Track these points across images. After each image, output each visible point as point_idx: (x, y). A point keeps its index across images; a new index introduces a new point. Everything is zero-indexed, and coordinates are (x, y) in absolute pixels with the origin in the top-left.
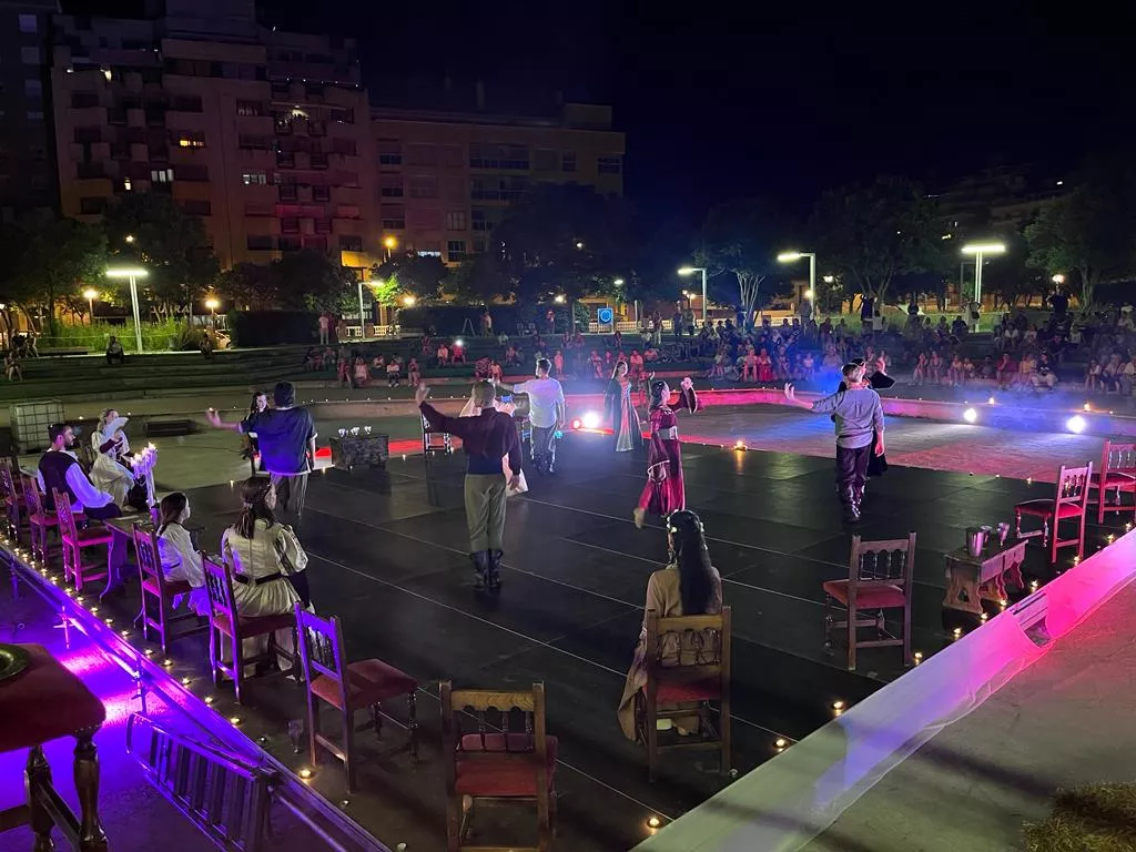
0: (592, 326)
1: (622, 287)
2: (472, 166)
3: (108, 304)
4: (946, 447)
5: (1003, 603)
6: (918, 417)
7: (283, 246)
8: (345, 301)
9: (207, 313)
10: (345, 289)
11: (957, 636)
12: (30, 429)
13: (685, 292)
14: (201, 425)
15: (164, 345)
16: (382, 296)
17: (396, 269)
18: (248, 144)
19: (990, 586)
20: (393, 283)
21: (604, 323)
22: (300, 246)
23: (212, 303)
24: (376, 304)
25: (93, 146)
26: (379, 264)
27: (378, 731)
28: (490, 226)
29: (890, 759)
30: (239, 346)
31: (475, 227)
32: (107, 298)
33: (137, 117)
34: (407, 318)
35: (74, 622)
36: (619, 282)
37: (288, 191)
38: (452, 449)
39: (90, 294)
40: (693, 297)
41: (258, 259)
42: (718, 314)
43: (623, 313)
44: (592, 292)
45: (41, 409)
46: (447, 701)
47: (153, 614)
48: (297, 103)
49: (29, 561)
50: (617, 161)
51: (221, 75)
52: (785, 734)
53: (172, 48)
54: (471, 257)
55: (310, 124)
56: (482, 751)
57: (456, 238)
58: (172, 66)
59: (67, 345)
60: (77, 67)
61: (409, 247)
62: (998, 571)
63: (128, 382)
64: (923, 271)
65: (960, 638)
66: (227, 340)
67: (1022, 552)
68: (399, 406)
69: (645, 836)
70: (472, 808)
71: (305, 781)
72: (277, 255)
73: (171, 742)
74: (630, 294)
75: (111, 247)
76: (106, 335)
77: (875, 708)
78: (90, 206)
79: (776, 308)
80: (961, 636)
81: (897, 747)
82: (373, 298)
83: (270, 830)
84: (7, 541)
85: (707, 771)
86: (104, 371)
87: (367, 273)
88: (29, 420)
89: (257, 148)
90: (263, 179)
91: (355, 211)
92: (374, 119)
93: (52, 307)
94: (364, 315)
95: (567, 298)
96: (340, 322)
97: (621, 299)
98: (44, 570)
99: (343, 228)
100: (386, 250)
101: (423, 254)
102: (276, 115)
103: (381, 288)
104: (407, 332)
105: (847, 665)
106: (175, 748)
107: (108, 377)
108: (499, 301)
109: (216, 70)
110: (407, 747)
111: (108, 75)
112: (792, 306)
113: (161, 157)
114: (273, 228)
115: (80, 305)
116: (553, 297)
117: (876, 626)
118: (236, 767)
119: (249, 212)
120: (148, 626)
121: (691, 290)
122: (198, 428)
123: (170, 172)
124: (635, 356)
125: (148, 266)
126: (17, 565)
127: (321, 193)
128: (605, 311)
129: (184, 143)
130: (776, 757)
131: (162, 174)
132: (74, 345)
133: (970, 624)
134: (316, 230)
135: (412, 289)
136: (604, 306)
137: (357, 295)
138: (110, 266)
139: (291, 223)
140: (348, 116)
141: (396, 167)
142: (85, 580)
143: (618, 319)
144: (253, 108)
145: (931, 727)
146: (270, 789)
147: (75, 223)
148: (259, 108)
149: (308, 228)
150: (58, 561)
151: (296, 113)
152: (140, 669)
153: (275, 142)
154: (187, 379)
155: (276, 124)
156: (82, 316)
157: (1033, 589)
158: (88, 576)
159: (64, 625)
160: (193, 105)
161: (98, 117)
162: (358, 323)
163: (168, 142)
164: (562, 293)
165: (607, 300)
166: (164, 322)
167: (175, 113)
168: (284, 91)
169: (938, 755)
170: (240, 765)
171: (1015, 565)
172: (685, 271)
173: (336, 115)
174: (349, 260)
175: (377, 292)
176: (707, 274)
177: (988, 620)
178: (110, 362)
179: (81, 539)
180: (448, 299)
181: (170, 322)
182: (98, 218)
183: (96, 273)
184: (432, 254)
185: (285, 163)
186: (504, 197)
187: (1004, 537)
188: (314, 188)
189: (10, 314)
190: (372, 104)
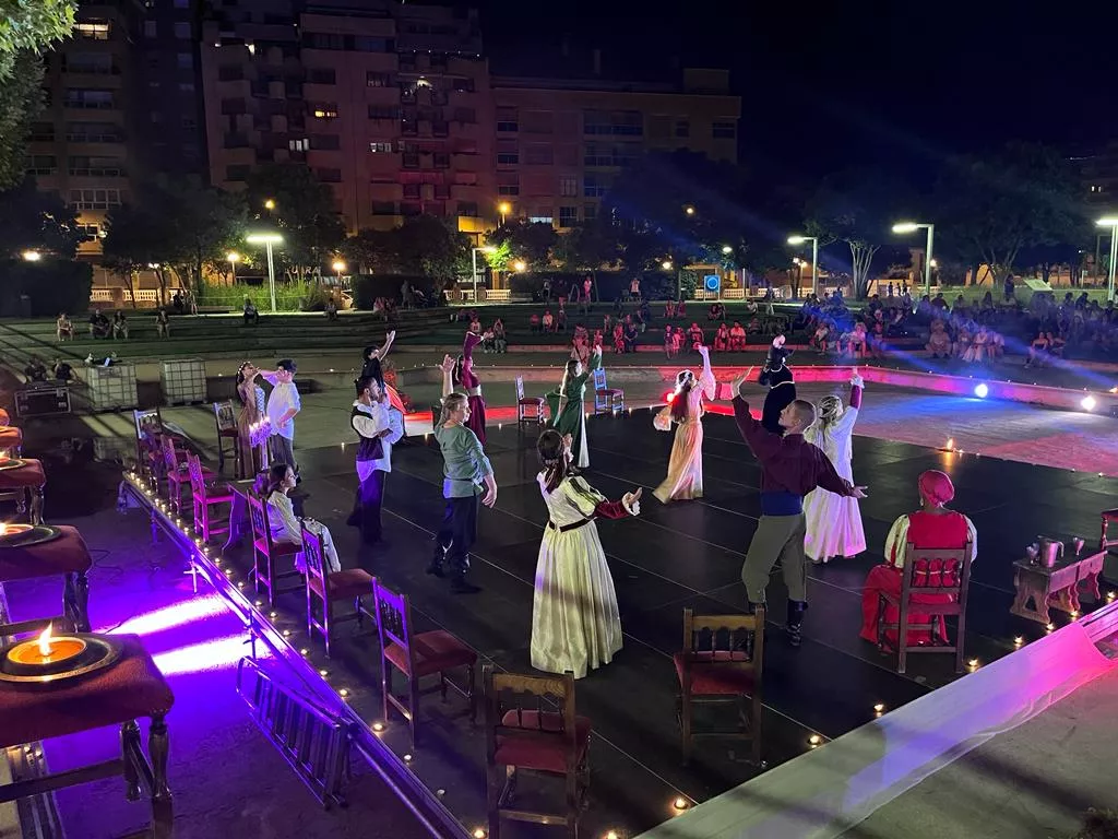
0: (699, 293)
1: (730, 256)
2: (586, 132)
3: (247, 266)
4: (1055, 437)
5: (1074, 613)
6: (1031, 403)
7: (405, 211)
8: (460, 266)
9: (335, 274)
10: (460, 254)
11: (1018, 645)
12: (176, 384)
13: (796, 260)
14: (321, 384)
15: (294, 306)
16: (494, 262)
17: (508, 235)
18: (377, 114)
19: (1062, 596)
20: (505, 249)
21: (710, 290)
22: (420, 212)
23: (339, 266)
24: (489, 270)
25: (239, 117)
26: (493, 229)
27: (444, 695)
28: (601, 192)
29: (934, 763)
30: (360, 308)
31: (587, 194)
32: (248, 261)
33: (278, 90)
34: (517, 284)
35: (201, 570)
36: (727, 250)
37: (410, 159)
38: (545, 420)
39: (233, 257)
40: (804, 265)
41: (380, 224)
42: (831, 283)
43: (732, 279)
44: (698, 260)
45: (186, 367)
46: (489, 682)
47: (263, 570)
48: (423, 74)
49: (167, 512)
50: (732, 125)
51: (352, 49)
52: (822, 731)
53: (310, 23)
54: (580, 224)
55: (433, 93)
56: (518, 728)
57: (567, 203)
58: (309, 40)
59: (211, 304)
60: (224, 42)
61: (523, 214)
62: (1070, 581)
63: (261, 341)
64: (1054, 243)
65: (1021, 648)
66: (350, 301)
67: (1101, 563)
68: (502, 372)
69: (671, 816)
70: (515, 775)
71: (377, 734)
72: (399, 221)
73: (272, 687)
74: (739, 260)
75: (252, 214)
76: (246, 295)
77: (918, 713)
78: (236, 174)
79: (894, 277)
80: (1023, 645)
81: (944, 751)
82: (487, 264)
83: (348, 772)
84: (149, 492)
85: (739, 761)
86: (242, 331)
87: (482, 239)
88: (176, 376)
89: (383, 118)
90: (389, 147)
91: (473, 178)
92: (492, 87)
93: (200, 268)
94: (477, 279)
95: (673, 265)
96: (455, 286)
97: (729, 266)
98: (178, 521)
99: (460, 194)
100: (500, 215)
101: (535, 220)
102: (404, 85)
103: (493, 253)
104: (516, 296)
105: (896, 668)
106: (275, 692)
107: (244, 336)
108: (606, 267)
109: (350, 43)
110: (466, 713)
111: (252, 48)
112: (911, 276)
113: (299, 126)
114: (397, 194)
115: (223, 267)
116: (660, 265)
117: (932, 631)
118: (322, 715)
119: (374, 179)
120: (259, 581)
121: (802, 258)
122: (319, 387)
123: (306, 141)
124: (737, 328)
125: (283, 231)
126: (157, 515)
127: (442, 160)
128: (712, 278)
129: (319, 114)
130: (810, 752)
131: (299, 143)
132: (218, 305)
133: (1033, 633)
134: (435, 195)
135: (523, 255)
136: (712, 273)
137: (471, 260)
138: (251, 232)
139: (413, 189)
140: (469, 86)
141: (514, 135)
142: (211, 533)
143: (727, 285)
144: (381, 79)
145: (981, 735)
146: (349, 737)
147: (220, 192)
148: (387, 79)
149: (428, 193)
150: (190, 513)
151: (421, 83)
152: (251, 618)
153: (400, 112)
154: (314, 339)
155: (403, 94)
156: (226, 277)
157: (1110, 600)
158: (213, 530)
159: (193, 572)
160: (326, 77)
161: (244, 89)
162: (470, 286)
163: (305, 113)
164: (669, 260)
165: (715, 267)
166: (296, 284)
167: (312, 85)
168: (410, 63)
169: (983, 762)
170: (326, 713)
171: (1091, 575)
172: (795, 240)
173: (458, 85)
174: (465, 225)
175: (489, 258)
176: (819, 243)
177: (1054, 631)
178: (246, 322)
179: (208, 497)
180: (557, 264)
181: (302, 285)
182: (241, 186)
183: (238, 238)
184: (543, 220)
185: (409, 132)
186: (616, 163)
187: (1080, 547)
188: (434, 155)
189: (164, 273)
190: (491, 73)
